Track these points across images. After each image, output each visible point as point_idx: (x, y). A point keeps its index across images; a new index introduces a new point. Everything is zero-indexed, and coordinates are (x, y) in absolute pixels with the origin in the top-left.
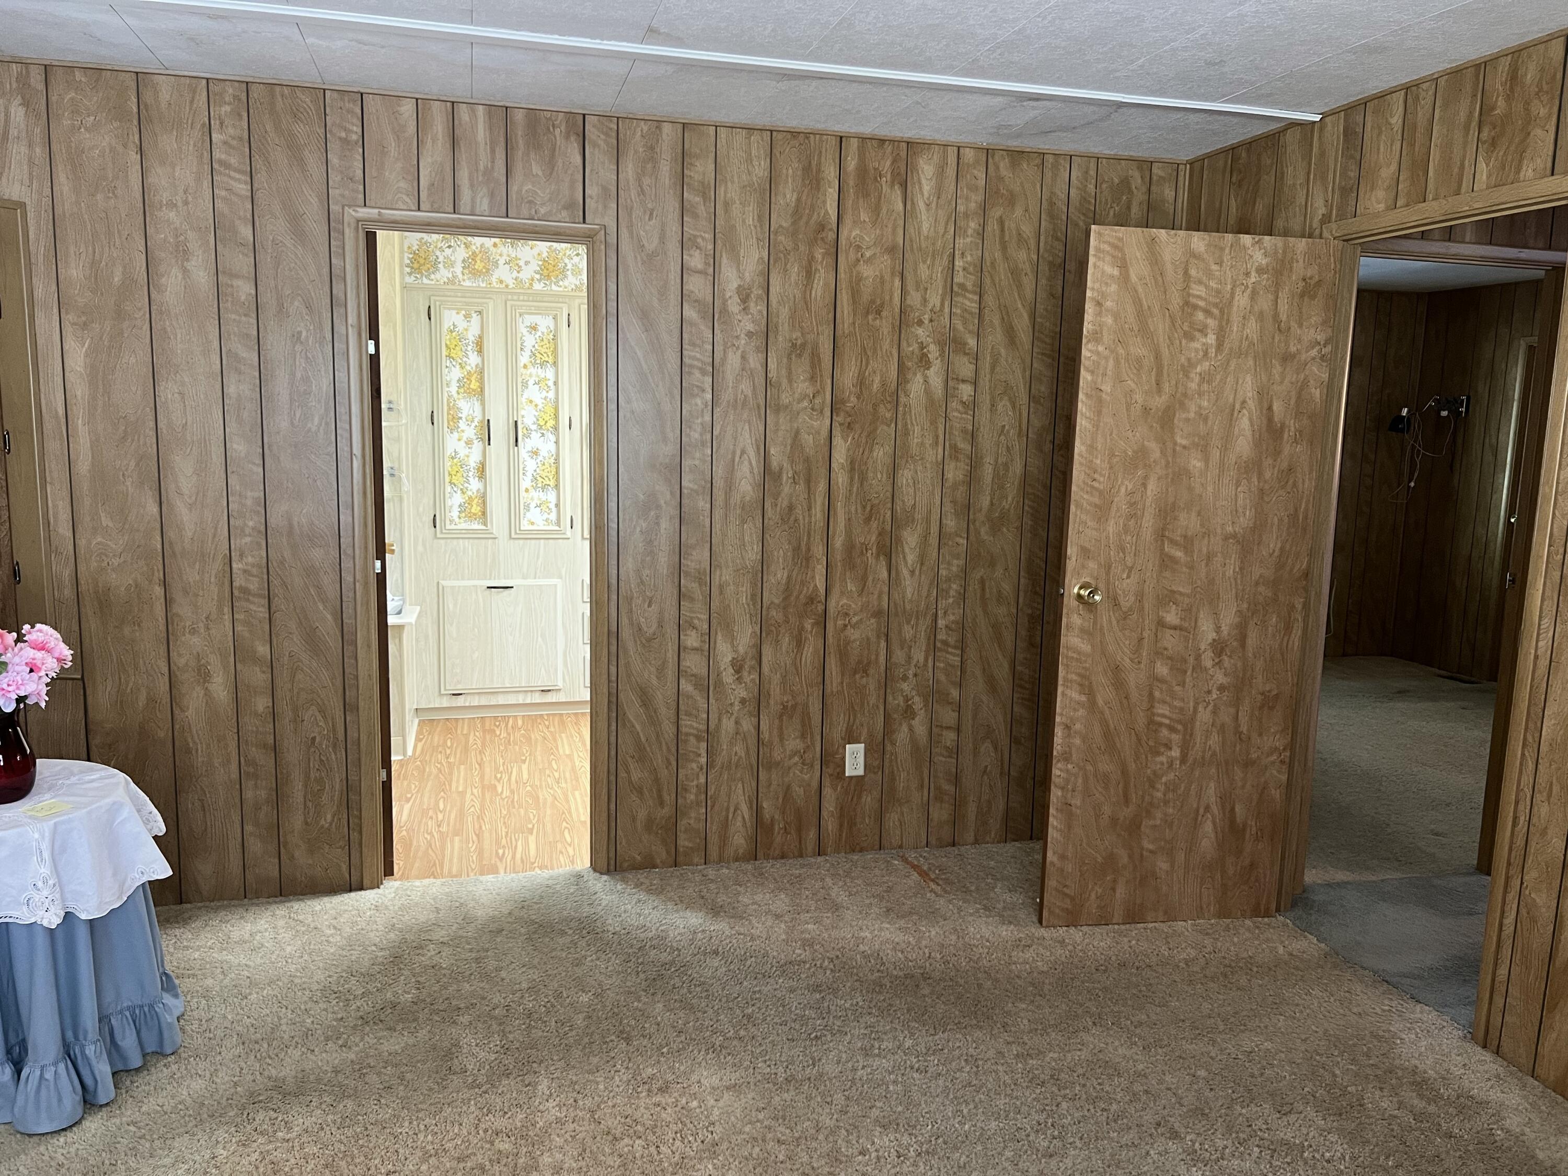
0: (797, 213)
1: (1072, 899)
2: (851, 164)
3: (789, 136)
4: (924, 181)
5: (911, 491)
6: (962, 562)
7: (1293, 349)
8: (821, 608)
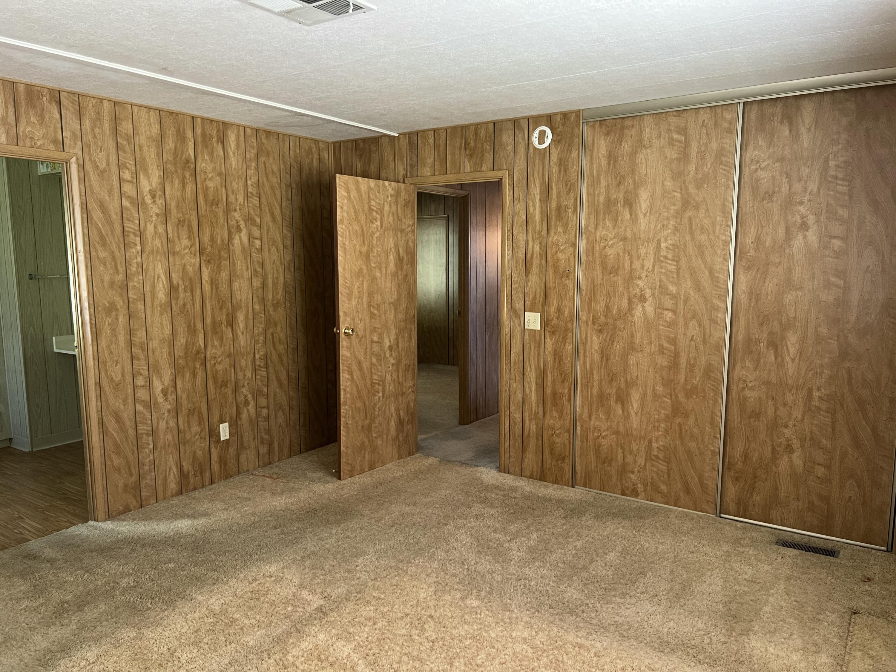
0: (175, 154)
1: (351, 465)
2: (199, 131)
3: (168, 114)
4: (231, 142)
5: (239, 292)
6: (263, 326)
7: (403, 227)
8: (203, 355)
